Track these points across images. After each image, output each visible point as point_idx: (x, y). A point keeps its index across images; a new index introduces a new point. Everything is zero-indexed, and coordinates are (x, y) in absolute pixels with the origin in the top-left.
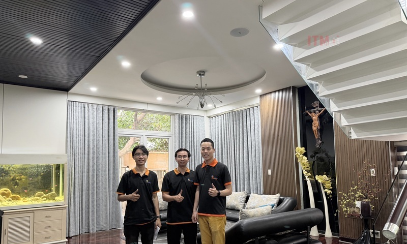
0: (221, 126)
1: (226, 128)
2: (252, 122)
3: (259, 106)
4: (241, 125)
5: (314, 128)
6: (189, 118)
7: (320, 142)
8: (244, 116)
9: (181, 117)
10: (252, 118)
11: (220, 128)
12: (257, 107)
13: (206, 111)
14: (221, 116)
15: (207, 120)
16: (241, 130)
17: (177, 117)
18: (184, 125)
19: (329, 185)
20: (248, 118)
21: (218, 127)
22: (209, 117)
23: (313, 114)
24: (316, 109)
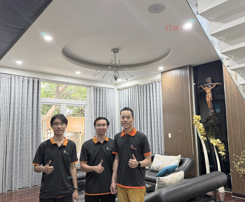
0: (128, 97)
1: (133, 98)
2: (155, 94)
3: (160, 81)
4: (145, 96)
5: (208, 100)
6: (102, 90)
7: (213, 111)
8: (148, 89)
9: (96, 89)
10: (154, 90)
11: (127, 98)
12: (159, 82)
13: (116, 84)
14: (128, 88)
15: (116, 92)
16: (145, 100)
17: (92, 89)
18: (98, 95)
19: (222, 147)
20: (151, 91)
21: (126, 98)
22: (119, 90)
23: (207, 88)
24: (208, 84)
